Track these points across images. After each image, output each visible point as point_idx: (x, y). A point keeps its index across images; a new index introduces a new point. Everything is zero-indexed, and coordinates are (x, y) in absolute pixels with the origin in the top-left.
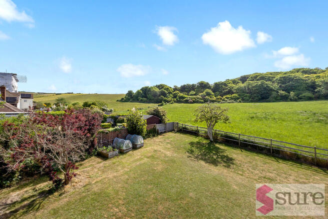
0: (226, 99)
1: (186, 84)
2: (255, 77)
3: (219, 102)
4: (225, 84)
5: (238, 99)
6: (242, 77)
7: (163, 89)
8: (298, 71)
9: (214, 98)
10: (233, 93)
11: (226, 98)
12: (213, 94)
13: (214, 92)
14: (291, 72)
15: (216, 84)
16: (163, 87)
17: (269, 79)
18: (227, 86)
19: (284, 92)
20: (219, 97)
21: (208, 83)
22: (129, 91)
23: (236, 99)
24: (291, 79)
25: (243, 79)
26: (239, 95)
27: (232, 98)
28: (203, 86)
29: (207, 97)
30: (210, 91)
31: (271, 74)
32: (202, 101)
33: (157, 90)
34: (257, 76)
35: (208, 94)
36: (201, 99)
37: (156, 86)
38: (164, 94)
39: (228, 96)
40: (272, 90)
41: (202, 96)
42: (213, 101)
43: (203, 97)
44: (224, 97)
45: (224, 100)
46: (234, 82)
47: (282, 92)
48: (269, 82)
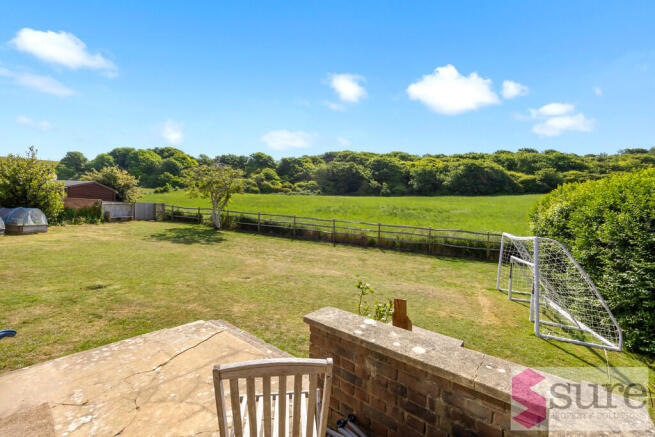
0: (298, 189)
1: (226, 154)
2: (345, 157)
3: (286, 192)
4: (298, 162)
5: (316, 188)
6: (327, 154)
7: (172, 159)
8: (395, 155)
9: (279, 186)
10: (310, 179)
11: (299, 186)
12: (277, 177)
13: (279, 174)
14: (389, 155)
15: (284, 161)
16: (172, 155)
17: (361, 162)
18: (302, 166)
19: (376, 183)
20: (287, 184)
21: (270, 158)
22: (69, 154)
23: (312, 189)
24: (386, 165)
25: (329, 157)
26: (319, 183)
27: (307, 188)
28: (261, 161)
29: (265, 182)
30: (272, 172)
31: (365, 155)
32: (257, 189)
33: (157, 159)
34: (347, 155)
35: (269, 177)
36: (254, 185)
37: (155, 151)
38: (174, 170)
39: (302, 183)
40: (362, 178)
41: (257, 179)
42: (277, 191)
43: (259, 182)
44: (296, 185)
45: (294, 190)
46: (314, 160)
47: (374, 183)
48: (361, 167)
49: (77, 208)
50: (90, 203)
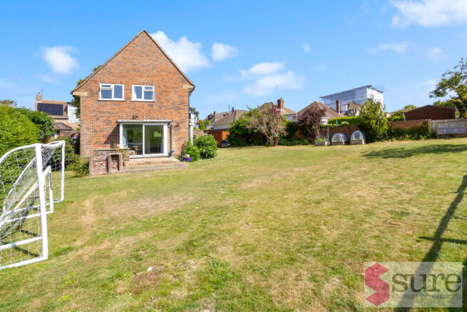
49: (408, 128)
50: (419, 123)
